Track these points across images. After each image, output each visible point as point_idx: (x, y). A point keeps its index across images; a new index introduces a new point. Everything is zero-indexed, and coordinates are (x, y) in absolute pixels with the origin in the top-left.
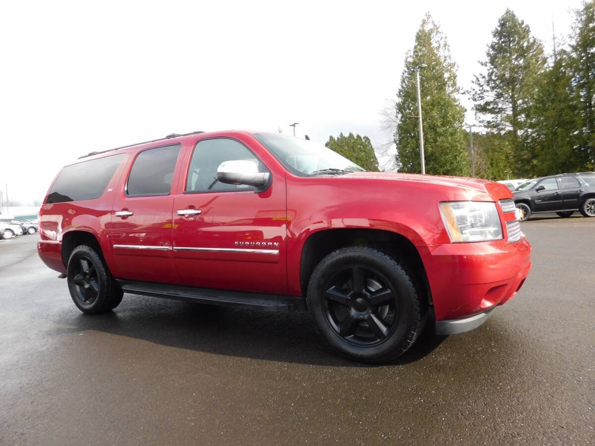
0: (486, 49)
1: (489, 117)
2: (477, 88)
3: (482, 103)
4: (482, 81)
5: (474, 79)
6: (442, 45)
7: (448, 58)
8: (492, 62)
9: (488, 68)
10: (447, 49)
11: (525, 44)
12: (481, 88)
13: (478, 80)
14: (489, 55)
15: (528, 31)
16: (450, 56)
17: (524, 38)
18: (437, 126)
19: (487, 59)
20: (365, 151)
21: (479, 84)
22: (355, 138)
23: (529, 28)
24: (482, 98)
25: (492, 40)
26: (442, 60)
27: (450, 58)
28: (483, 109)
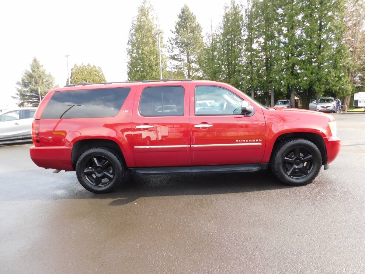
0: (175, 24)
1: (176, 63)
2: (170, 46)
3: (173, 54)
4: (172, 42)
5: (168, 40)
6: (155, 18)
7: (158, 26)
8: (178, 32)
9: (175, 35)
10: (158, 20)
11: (194, 26)
12: (172, 46)
13: (170, 40)
14: (176, 28)
15: (195, 19)
16: (159, 25)
17: (193, 22)
18: (153, 65)
19: (175, 30)
20: (98, 76)
21: (171, 43)
22: (92, 67)
23: (196, 17)
24: (173, 52)
25: (178, 20)
26: (154, 26)
27: (159, 26)
28: (173, 58)
